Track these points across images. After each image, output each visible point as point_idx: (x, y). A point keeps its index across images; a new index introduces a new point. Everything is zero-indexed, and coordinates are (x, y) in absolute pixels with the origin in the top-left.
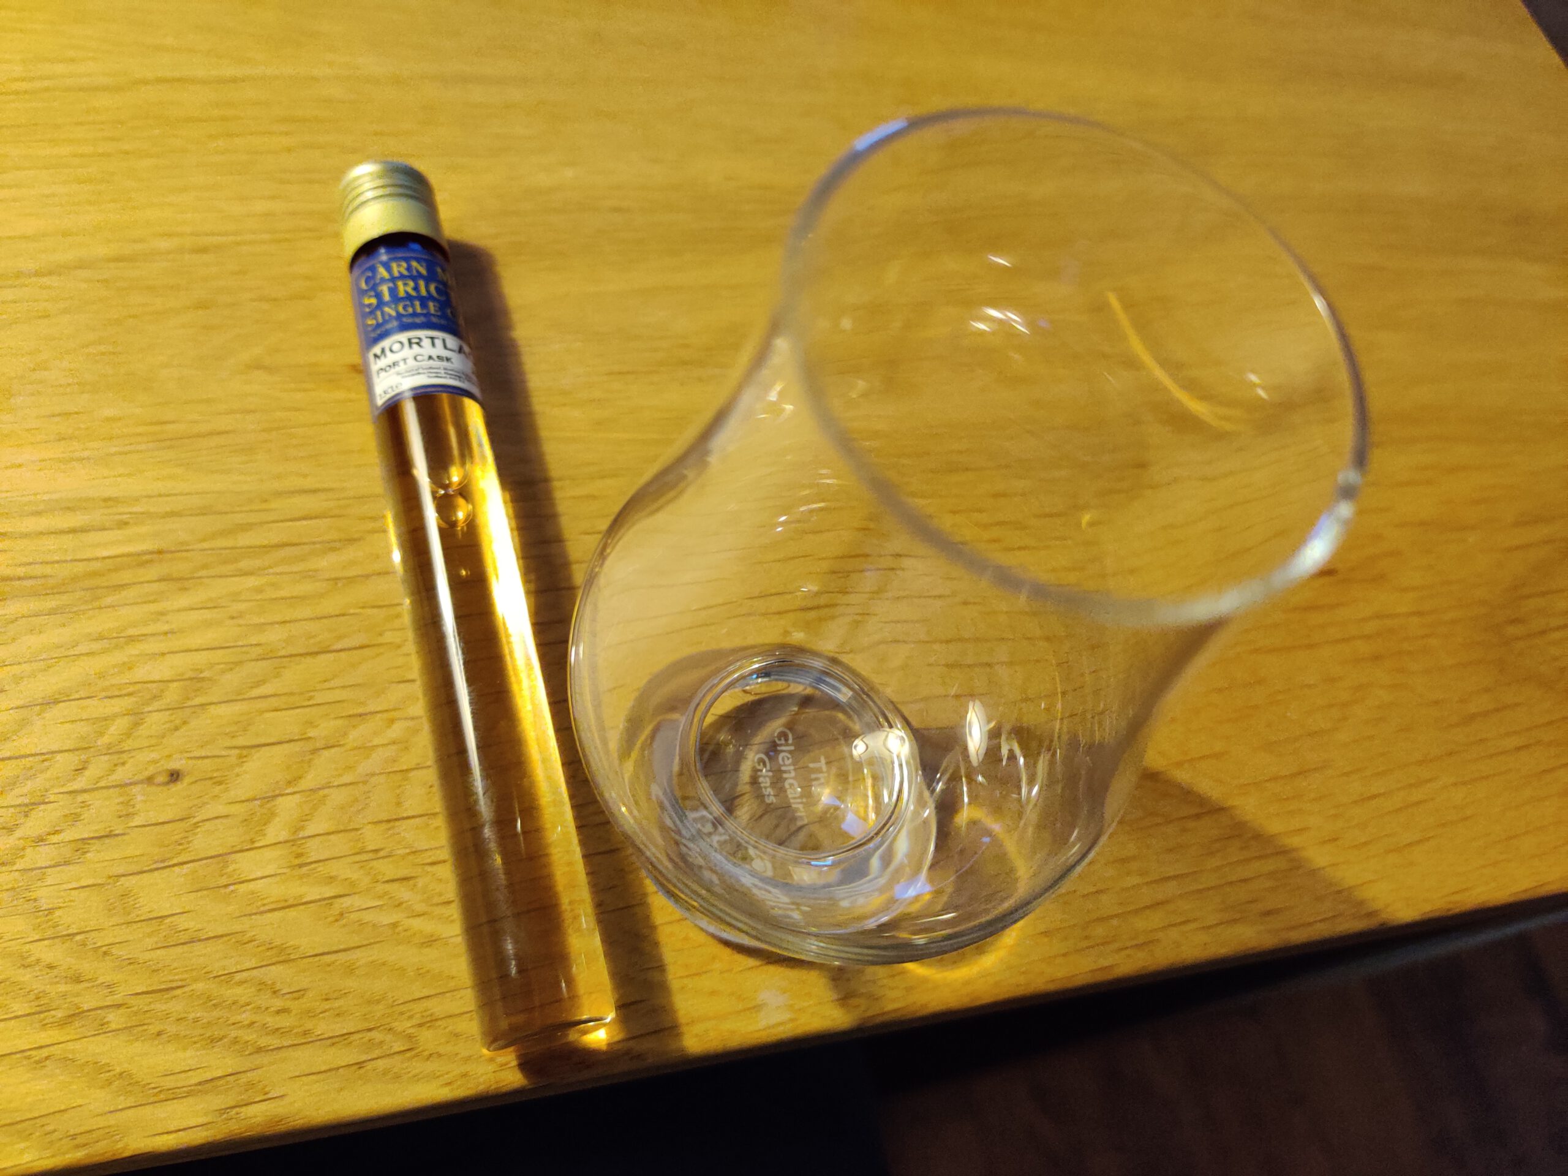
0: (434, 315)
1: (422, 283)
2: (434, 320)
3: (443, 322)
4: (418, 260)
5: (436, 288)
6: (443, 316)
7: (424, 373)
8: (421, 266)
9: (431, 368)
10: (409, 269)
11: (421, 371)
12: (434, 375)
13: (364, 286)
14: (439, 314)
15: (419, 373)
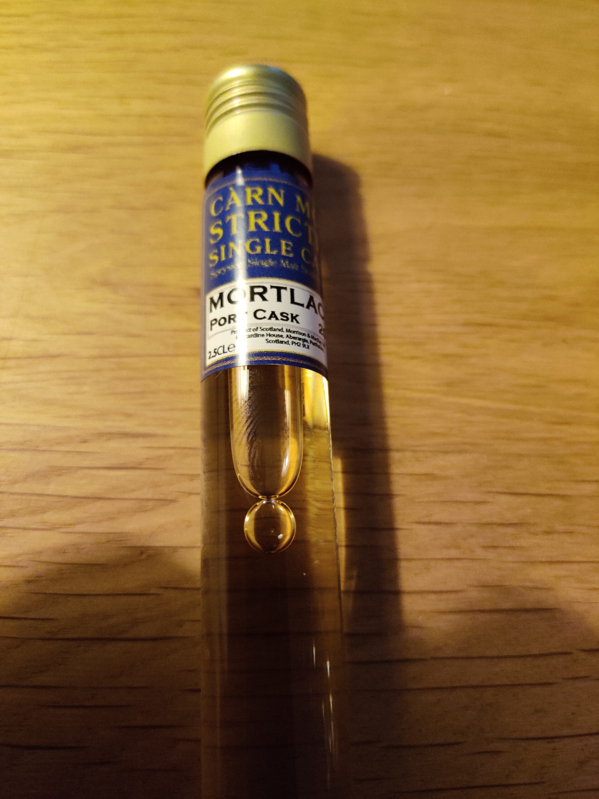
0: (285, 258)
1: (277, 215)
2: (284, 264)
3: (294, 267)
4: (277, 187)
5: (292, 222)
6: (296, 259)
7: (263, 335)
8: (279, 193)
9: (271, 329)
10: (264, 197)
11: (259, 332)
12: (274, 339)
13: (213, 213)
14: (291, 255)
15: (257, 335)
